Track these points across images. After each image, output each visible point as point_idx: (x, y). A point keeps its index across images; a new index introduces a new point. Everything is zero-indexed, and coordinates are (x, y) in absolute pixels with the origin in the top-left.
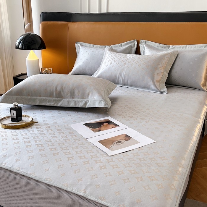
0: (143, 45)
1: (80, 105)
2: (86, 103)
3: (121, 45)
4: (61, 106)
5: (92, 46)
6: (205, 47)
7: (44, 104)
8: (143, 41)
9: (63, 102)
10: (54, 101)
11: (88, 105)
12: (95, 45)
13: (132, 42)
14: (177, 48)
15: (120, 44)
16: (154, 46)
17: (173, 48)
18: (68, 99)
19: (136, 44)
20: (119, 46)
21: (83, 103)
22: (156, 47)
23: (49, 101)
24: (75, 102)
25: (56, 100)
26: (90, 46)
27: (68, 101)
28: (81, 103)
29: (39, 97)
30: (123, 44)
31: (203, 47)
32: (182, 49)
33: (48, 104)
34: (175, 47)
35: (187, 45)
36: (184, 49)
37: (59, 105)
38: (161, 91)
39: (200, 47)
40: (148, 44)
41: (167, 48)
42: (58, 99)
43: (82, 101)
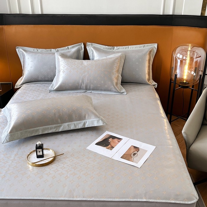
0: (90, 47)
1: (80, 126)
2: (84, 124)
3: (68, 48)
4: (63, 130)
5: (37, 50)
6: (144, 47)
7: (46, 132)
8: (89, 43)
9: (63, 127)
10: (55, 127)
11: (87, 125)
12: (39, 48)
13: (78, 45)
14: (121, 49)
15: (66, 47)
16: (100, 48)
17: (118, 49)
18: (67, 124)
19: (83, 46)
20: (66, 49)
21: (82, 124)
22: (102, 49)
23: (51, 128)
24: (74, 124)
25: (57, 127)
26: (34, 50)
27: (68, 125)
28: (80, 125)
29: (41, 128)
30: (69, 47)
31: (142, 47)
32: (126, 50)
33: (50, 131)
34: (119, 48)
35: (129, 46)
36: (127, 49)
37: (60, 130)
38: (121, 92)
39: (140, 47)
40: (94, 46)
41: (112, 50)
42: (59, 125)
43: (80, 123)
